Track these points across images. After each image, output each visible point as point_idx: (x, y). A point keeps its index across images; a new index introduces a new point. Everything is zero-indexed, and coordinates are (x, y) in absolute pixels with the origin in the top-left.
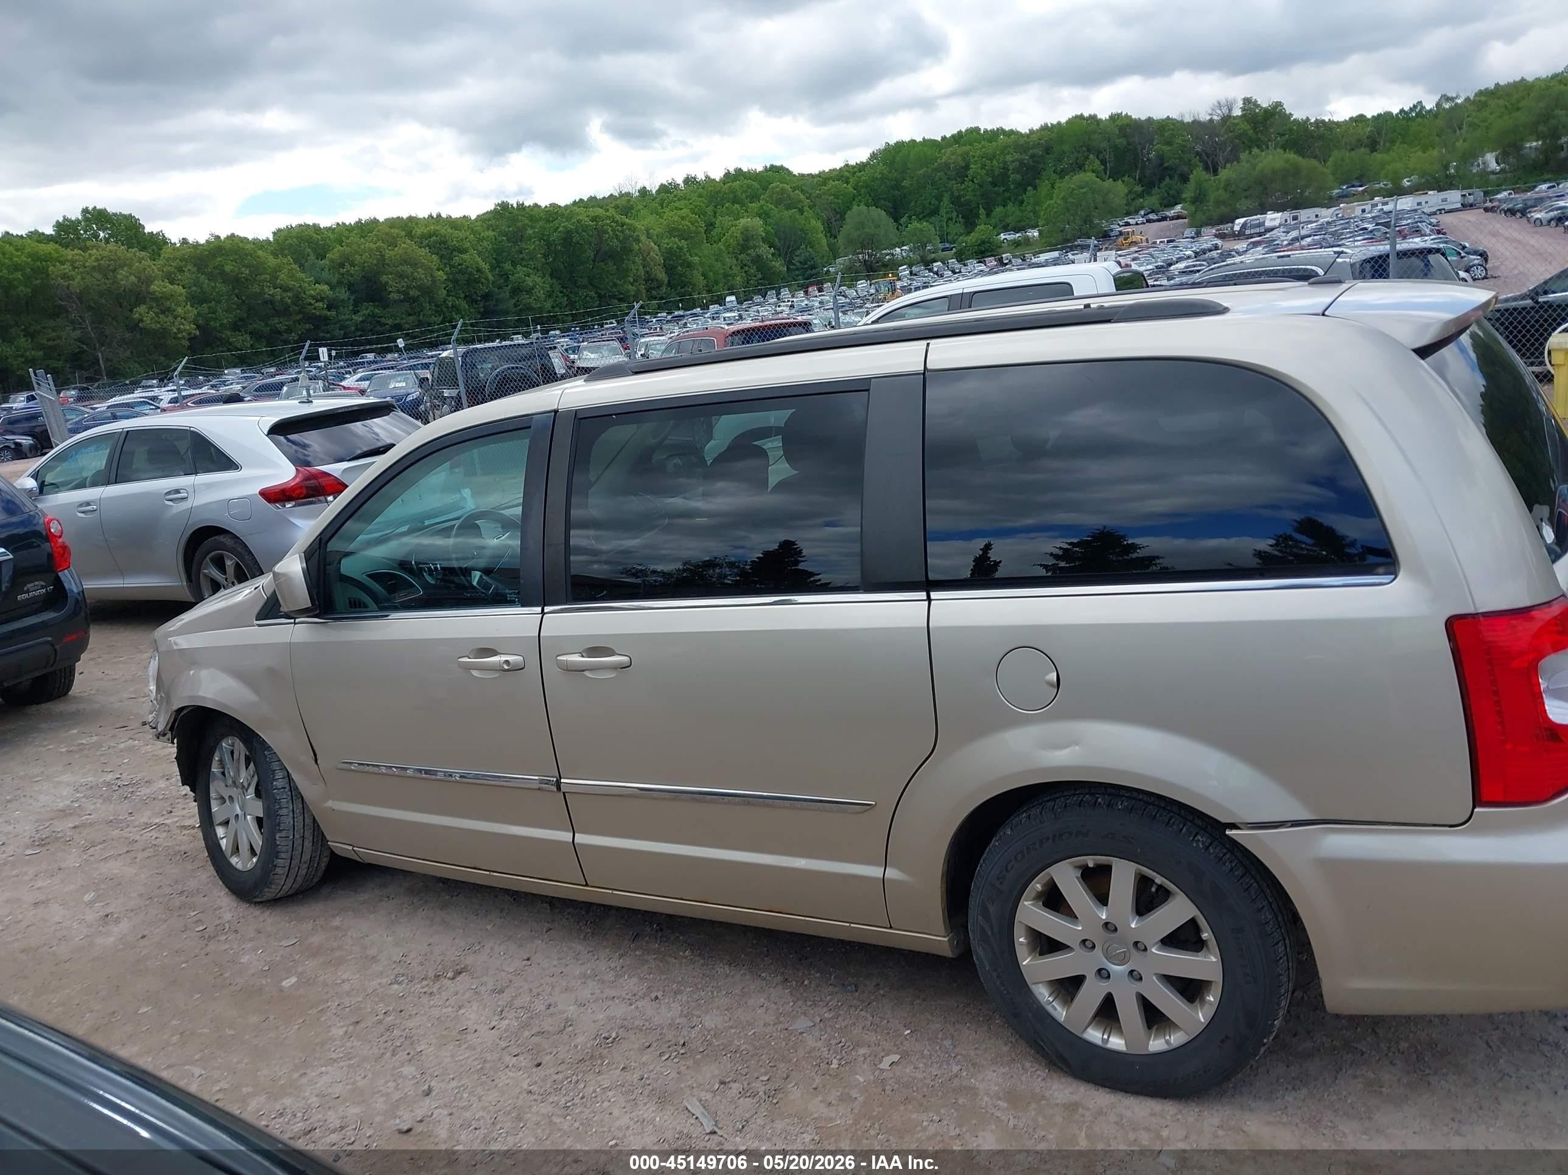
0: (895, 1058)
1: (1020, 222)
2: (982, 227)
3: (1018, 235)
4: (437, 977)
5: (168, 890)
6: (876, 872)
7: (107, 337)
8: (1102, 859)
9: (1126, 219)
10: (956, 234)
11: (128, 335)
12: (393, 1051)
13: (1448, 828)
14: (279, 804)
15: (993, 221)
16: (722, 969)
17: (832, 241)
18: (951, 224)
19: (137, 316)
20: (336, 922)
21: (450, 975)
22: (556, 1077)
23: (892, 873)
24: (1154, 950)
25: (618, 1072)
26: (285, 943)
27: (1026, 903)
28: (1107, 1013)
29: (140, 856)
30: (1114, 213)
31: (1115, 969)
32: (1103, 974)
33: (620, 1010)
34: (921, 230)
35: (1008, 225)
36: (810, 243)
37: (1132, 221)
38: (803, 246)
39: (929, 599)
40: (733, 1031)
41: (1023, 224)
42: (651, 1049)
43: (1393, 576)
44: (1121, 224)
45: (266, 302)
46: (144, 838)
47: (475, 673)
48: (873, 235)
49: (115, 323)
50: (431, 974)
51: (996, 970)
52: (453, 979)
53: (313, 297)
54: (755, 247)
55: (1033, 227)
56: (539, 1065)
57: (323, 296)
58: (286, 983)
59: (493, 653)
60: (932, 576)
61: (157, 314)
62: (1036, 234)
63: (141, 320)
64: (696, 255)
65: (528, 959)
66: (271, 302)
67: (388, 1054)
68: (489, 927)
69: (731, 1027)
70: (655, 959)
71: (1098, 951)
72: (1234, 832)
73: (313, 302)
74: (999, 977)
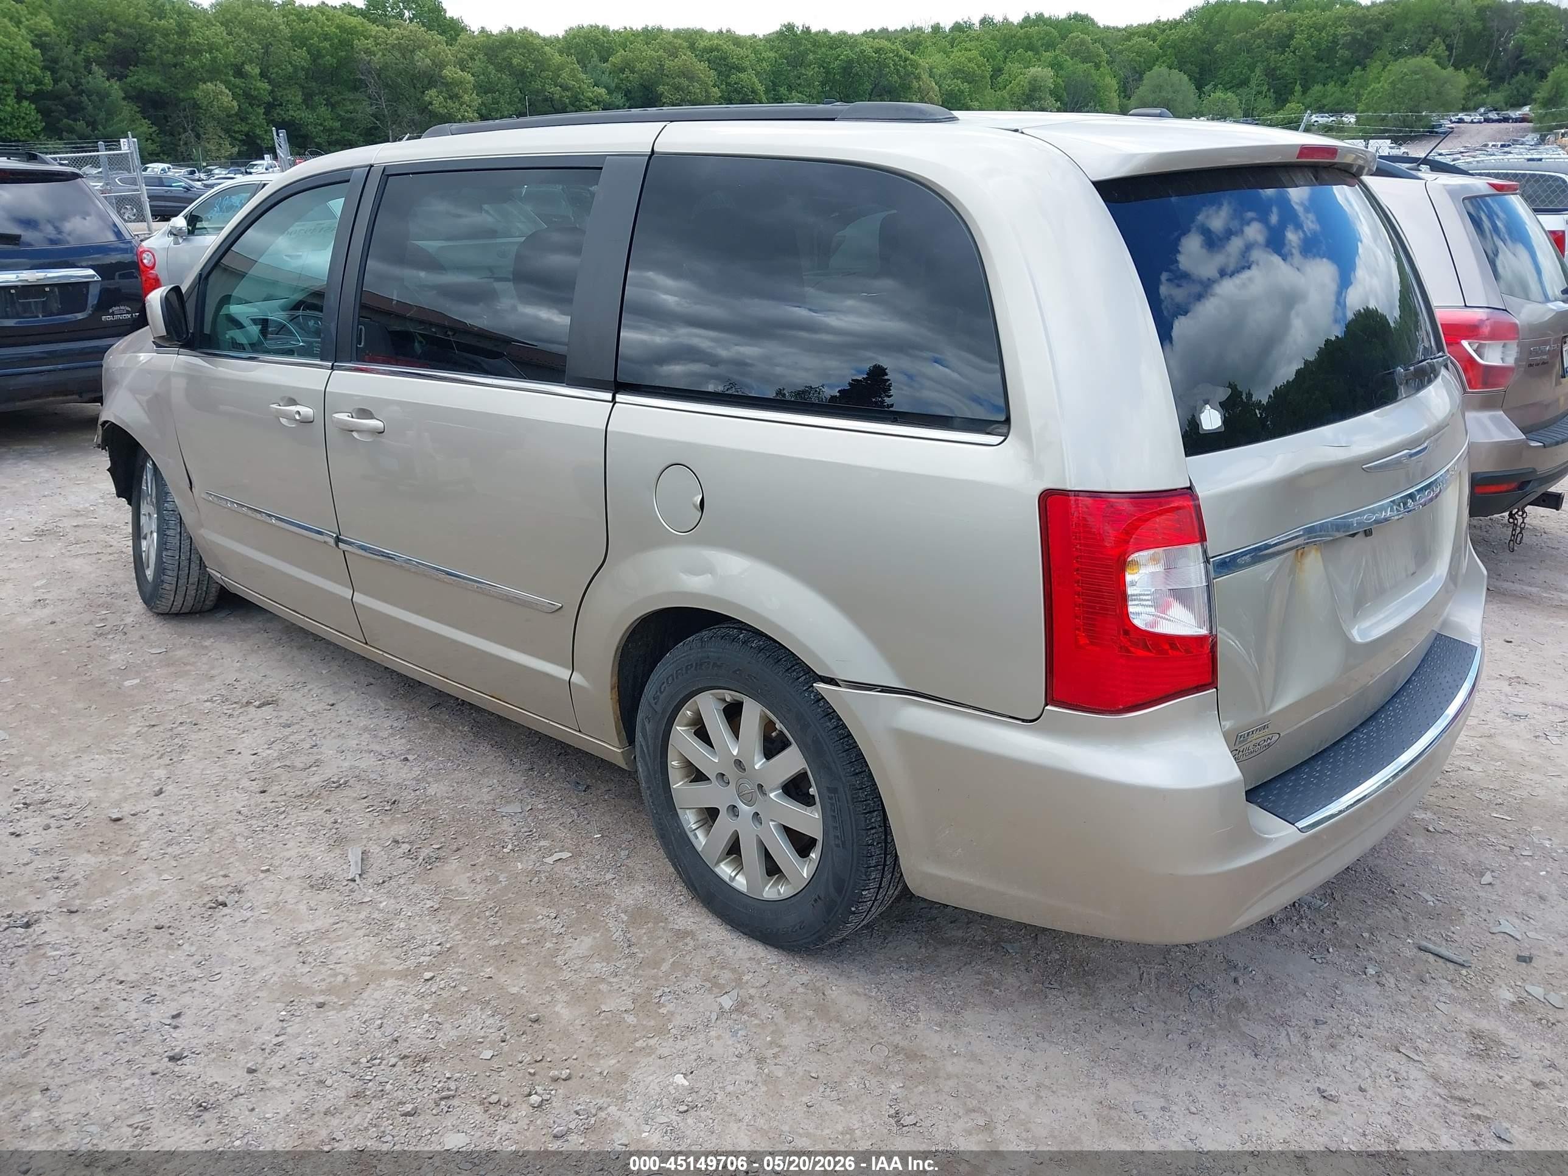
0: (565, 855)
1: (1339, 104)
2: (1293, 105)
3: (1332, 119)
4: (248, 703)
5: (101, 590)
6: (564, 673)
7: (399, 116)
8: (738, 696)
9: (1460, 115)
10: (1263, 110)
11: (417, 117)
12: (162, 755)
13: (1020, 722)
14: (167, 524)
15: (1308, 100)
16: (484, 747)
17: (1125, 101)
18: (1260, 98)
19: (427, 98)
20: (207, 643)
21: (257, 703)
22: (269, 805)
23: (577, 678)
24: (772, 795)
25: (321, 812)
26: (153, 651)
27: (678, 728)
28: (734, 850)
29: (105, 558)
30: (1447, 107)
31: (743, 807)
32: (733, 810)
33: (367, 762)
34: (1224, 101)
35: (1324, 106)
36: (1100, 101)
37: (1467, 119)
38: (1092, 104)
39: (614, 401)
40: (447, 801)
41: (1342, 107)
42: (366, 800)
43: (1003, 438)
44: (1453, 119)
45: (546, 100)
46: (119, 544)
47: (283, 421)
48: (1169, 100)
49: (408, 103)
50: (244, 701)
51: (649, 788)
52: (258, 707)
53: (591, 100)
54: (1040, 99)
55: (1352, 112)
56: (264, 792)
57: (600, 99)
58: (127, 683)
59: (293, 402)
60: (622, 378)
61: (445, 99)
62: (1353, 120)
63: (431, 103)
64: (977, 100)
65: (333, 705)
66: (552, 100)
67: (155, 757)
68: (324, 672)
69: (448, 798)
70: (436, 728)
71: (732, 786)
72: (822, 685)
73: (589, 104)
74: (651, 795)
